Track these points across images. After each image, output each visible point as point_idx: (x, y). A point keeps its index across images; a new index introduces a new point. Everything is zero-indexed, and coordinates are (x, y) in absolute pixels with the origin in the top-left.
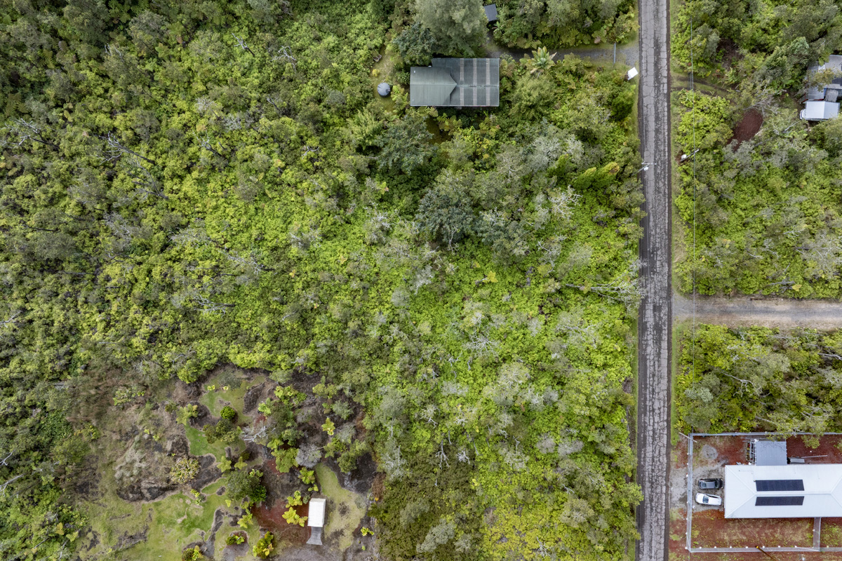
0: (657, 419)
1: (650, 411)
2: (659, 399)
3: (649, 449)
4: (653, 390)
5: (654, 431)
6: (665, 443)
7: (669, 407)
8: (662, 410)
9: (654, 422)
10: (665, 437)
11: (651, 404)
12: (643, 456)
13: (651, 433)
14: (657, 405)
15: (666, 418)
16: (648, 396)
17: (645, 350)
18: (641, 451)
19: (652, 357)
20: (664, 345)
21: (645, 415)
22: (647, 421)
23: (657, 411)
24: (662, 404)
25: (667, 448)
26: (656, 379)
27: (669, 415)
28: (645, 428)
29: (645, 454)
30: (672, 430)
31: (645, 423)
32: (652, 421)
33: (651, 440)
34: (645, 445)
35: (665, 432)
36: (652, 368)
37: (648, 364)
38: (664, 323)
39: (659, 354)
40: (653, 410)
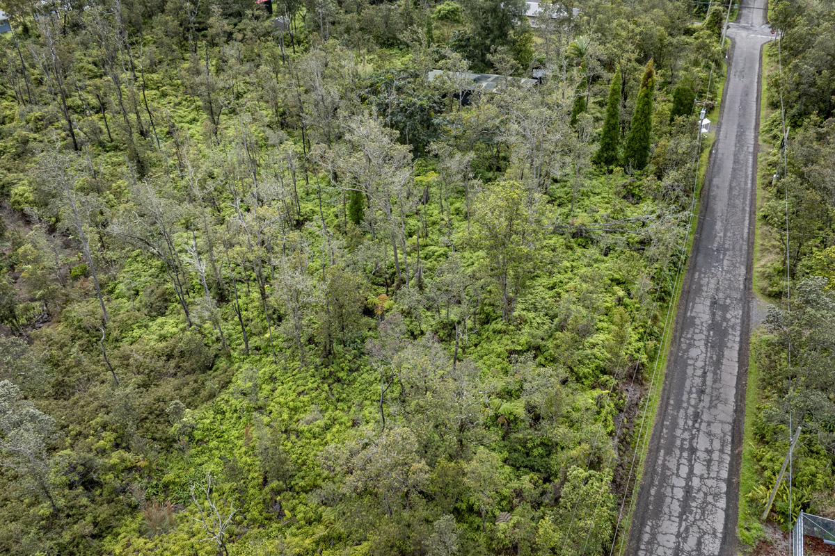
0: (699, 469)
1: (682, 449)
2: (709, 434)
3: (669, 528)
4: (697, 416)
5: (688, 490)
6: (720, 527)
7: (736, 459)
8: (716, 456)
9: (691, 473)
10: (721, 515)
11: (686, 435)
12: (646, 537)
13: (680, 494)
14: (702, 443)
15: (724, 474)
16: (681, 422)
17: (687, 351)
18: (643, 524)
19: (700, 364)
20: (732, 353)
21: (669, 452)
22: (672, 464)
23: (702, 455)
24: (717, 445)
25: (724, 541)
26: (706, 399)
27: (734, 469)
28: (664, 479)
29: (654, 536)
30: (742, 503)
31: (664, 467)
32: (684, 471)
33: (676, 508)
34: (657, 514)
35: (722, 503)
36: (698, 381)
37: (690, 371)
38: (733, 328)
39: (718, 364)
40: (693, 450)
